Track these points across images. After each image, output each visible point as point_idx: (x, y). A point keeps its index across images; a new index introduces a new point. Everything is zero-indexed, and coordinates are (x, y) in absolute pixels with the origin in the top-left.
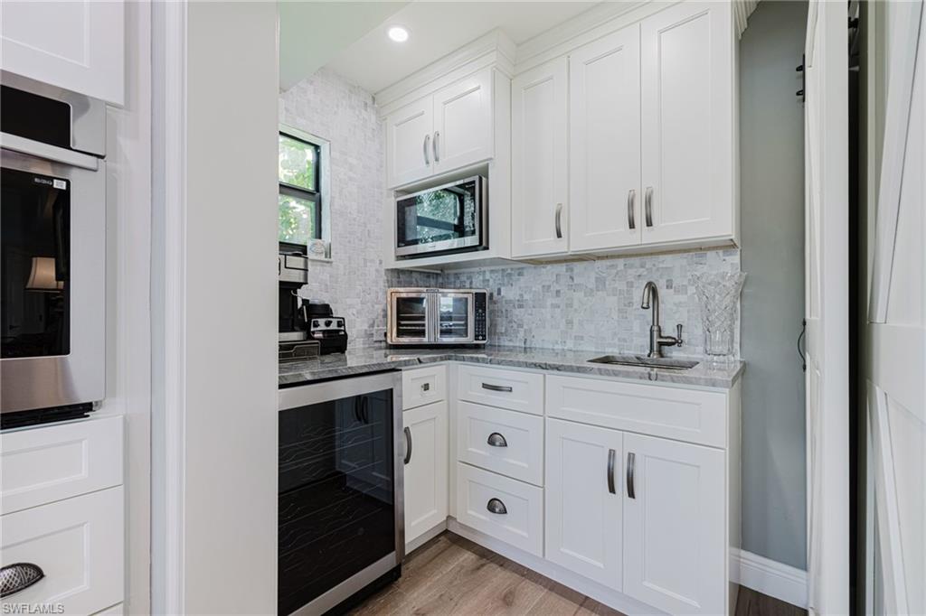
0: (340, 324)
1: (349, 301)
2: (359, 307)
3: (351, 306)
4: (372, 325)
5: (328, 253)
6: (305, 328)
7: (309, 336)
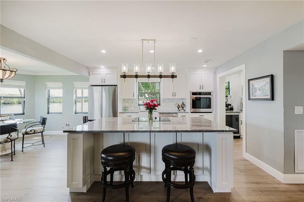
0: (232, 107)
1: (234, 103)
2: (236, 104)
3: (234, 104)
4: (238, 107)
5: (231, 97)
6: (228, 107)
7: (228, 108)
